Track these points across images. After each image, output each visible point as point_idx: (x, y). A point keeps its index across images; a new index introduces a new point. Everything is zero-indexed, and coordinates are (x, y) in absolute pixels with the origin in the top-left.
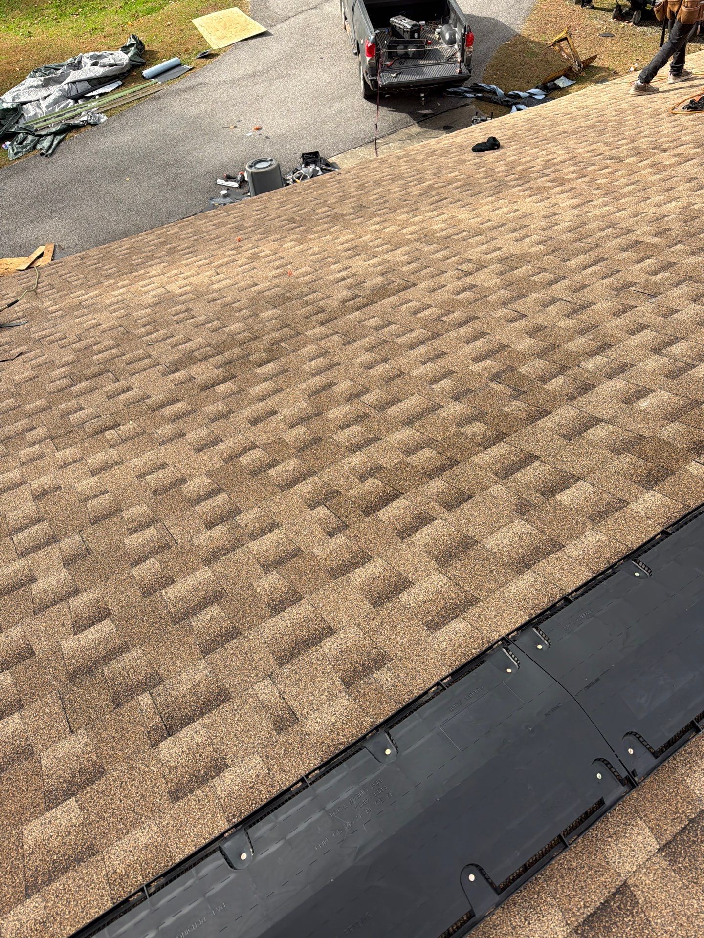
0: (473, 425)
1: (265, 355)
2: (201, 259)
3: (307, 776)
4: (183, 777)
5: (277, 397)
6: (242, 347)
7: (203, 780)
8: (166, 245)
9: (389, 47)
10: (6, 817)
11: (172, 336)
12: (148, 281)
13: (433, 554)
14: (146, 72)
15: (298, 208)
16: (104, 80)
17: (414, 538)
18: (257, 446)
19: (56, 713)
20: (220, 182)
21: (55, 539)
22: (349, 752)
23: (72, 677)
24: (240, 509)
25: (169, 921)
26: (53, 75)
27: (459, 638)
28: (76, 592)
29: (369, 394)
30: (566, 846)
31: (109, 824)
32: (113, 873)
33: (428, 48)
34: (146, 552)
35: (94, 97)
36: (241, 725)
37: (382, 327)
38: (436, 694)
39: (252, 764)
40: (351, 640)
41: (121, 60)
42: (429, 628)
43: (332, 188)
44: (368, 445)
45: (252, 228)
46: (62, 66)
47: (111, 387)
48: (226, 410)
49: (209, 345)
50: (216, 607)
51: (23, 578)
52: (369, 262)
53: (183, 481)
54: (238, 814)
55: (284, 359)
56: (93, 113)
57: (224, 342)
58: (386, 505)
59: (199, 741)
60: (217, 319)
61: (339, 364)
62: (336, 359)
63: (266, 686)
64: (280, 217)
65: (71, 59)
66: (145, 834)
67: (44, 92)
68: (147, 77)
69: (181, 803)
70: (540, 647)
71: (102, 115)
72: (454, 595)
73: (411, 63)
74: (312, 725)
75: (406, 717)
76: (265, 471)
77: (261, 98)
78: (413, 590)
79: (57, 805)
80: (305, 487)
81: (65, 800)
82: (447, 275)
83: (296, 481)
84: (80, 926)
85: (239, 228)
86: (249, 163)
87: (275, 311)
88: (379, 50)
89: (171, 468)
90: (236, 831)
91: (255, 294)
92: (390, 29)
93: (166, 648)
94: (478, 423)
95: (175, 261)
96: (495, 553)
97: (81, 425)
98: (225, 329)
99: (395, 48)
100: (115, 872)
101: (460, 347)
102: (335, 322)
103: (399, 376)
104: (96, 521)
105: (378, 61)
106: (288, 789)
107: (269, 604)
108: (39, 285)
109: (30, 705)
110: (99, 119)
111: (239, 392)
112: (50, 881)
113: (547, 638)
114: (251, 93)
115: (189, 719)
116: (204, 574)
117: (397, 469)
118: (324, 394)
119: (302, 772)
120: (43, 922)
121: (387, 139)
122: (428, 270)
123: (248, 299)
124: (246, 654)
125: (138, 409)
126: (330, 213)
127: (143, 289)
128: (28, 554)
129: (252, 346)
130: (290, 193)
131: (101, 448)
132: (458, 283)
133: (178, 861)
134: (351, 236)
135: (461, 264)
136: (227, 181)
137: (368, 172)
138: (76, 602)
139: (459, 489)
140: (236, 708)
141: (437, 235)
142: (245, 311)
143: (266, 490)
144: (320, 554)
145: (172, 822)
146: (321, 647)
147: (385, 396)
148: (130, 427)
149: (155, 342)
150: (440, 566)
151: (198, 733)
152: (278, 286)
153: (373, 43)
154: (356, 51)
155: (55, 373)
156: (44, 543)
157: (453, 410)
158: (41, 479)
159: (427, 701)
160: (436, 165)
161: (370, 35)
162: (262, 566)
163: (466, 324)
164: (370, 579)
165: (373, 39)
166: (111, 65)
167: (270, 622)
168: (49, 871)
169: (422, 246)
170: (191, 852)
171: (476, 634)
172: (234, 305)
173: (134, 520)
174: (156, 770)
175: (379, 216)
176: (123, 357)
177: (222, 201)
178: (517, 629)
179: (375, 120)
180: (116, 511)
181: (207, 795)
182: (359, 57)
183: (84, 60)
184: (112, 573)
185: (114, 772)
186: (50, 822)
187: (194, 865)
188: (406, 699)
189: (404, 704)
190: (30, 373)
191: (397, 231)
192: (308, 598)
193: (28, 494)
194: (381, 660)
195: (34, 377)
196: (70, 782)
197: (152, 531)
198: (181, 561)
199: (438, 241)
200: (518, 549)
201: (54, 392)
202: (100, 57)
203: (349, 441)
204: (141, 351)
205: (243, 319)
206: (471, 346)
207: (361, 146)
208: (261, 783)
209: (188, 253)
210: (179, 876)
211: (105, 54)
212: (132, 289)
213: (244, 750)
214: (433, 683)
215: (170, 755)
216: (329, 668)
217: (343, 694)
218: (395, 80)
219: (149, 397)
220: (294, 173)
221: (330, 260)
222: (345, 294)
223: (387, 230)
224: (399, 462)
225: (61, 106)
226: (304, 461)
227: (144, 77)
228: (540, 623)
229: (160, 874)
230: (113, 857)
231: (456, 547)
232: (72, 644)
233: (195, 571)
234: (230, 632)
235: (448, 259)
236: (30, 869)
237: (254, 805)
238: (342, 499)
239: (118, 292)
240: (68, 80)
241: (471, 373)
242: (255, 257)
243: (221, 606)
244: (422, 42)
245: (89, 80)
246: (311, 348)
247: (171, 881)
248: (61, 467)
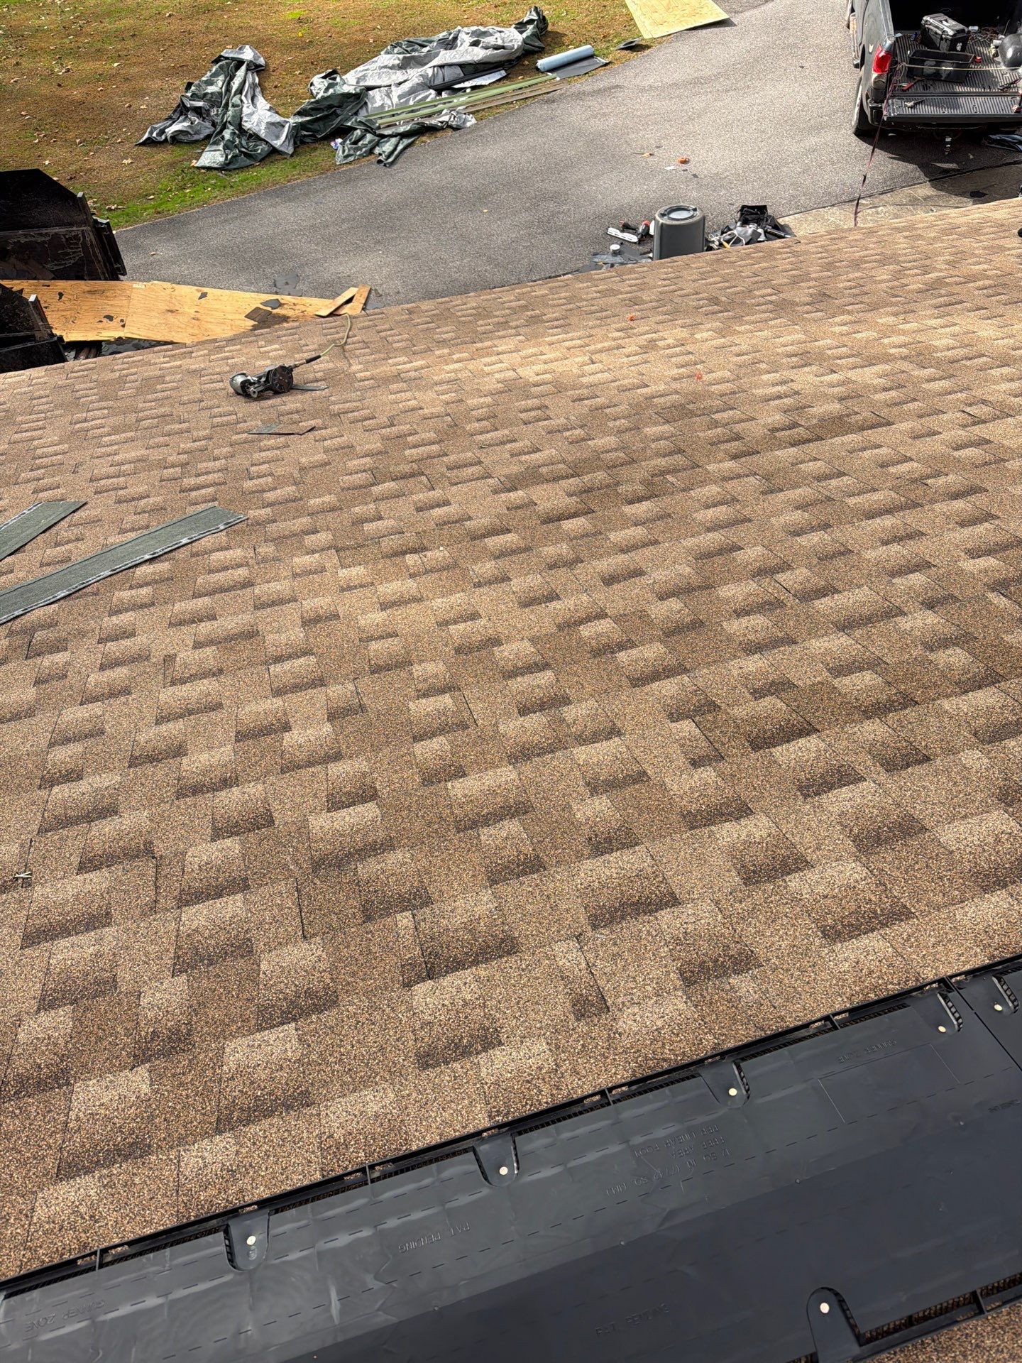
0: (950, 652)
1: (640, 489)
2: (573, 337)
3: (610, 1090)
4: (438, 1039)
5: (648, 551)
6: (609, 471)
7: (464, 1052)
8: (528, 310)
9: (912, 61)
10: (207, 1023)
11: (515, 441)
12: (494, 358)
13: (851, 830)
14: (542, 63)
15: (727, 284)
16: (482, 66)
17: (825, 799)
18: (606, 616)
19: (289, 908)
20: (613, 231)
21: (319, 682)
22: (676, 1075)
23: (317, 865)
24: (568, 699)
25: (392, 1223)
26: (417, 54)
27: (870, 962)
28: (338, 757)
29: (789, 572)
30: (981, 1312)
31: (333, 1071)
32: (328, 1137)
33: (974, 68)
34: (436, 726)
35: (464, 89)
36: (528, 992)
37: (828, 477)
38: (821, 1031)
39: (535, 1050)
40: (703, 921)
41: (511, 41)
42: (825, 935)
43: (783, 262)
44: (774, 647)
45: (653, 304)
46: (431, 42)
47: (422, 496)
48: (572, 556)
49: (564, 462)
50: (517, 823)
51: (274, 722)
52: (822, 378)
53: (497, 642)
54: (505, 1112)
55: (667, 499)
56: (458, 113)
57: (584, 461)
58: (788, 742)
59: (468, 997)
60: (581, 427)
61: (750, 520)
62: (747, 512)
63: (569, 950)
64: (697, 293)
65: (445, 33)
66: (377, 1099)
67: (399, 76)
68: (542, 70)
69: (431, 1073)
70: (998, 1008)
71: (469, 117)
72: (873, 899)
73: (941, 88)
74: (628, 1021)
75: (769, 1051)
76: (612, 653)
77: (699, 117)
78: (811, 876)
79: (272, 1027)
80: (668, 688)
81: (283, 1024)
82: (945, 417)
83: (655, 676)
84: (277, 1191)
85: (635, 302)
86: (662, 210)
87: (666, 427)
88: (896, 63)
89: (483, 622)
90: (499, 1134)
91: (642, 399)
92: (919, 32)
93: (443, 860)
94: (958, 650)
95: (535, 336)
96: (952, 852)
97: (377, 539)
98: (589, 442)
99: (922, 62)
100: (331, 1136)
101: (948, 530)
102: (755, 458)
103: (842, 554)
104: (377, 670)
105: (889, 80)
106: (581, 1100)
107: (590, 839)
108: (349, 340)
109: (258, 889)
110: (464, 122)
111: (594, 535)
112: (248, 1122)
113: (1013, 998)
114: (685, 108)
115: (458, 963)
116: (507, 775)
117: (814, 692)
118: (719, 560)
119: (603, 1082)
120: (232, 1170)
121: (876, 201)
122: (915, 405)
123: (630, 405)
124: (548, 897)
125: (454, 532)
126: (774, 298)
127: (485, 368)
128: (286, 693)
129: (624, 472)
130: (718, 260)
131: (398, 576)
132: (960, 432)
133: (414, 1148)
134: (801, 337)
135: (970, 405)
136: (622, 231)
137: (842, 245)
138: (335, 769)
139: (911, 743)
140: (524, 967)
141: (938, 355)
142: (623, 421)
143: (610, 680)
144: (675, 787)
145: (414, 1095)
146: (657, 919)
147: (814, 580)
148: (438, 555)
149: (490, 445)
150: (860, 851)
151: (467, 985)
152: (677, 392)
153: (888, 52)
154: (858, 61)
155: (353, 464)
156: (307, 683)
157: (921, 621)
158: (316, 600)
159: (805, 1038)
160: (954, 249)
161: (887, 38)
162: (588, 784)
163: (963, 496)
164: (745, 842)
165: (891, 46)
166: (496, 48)
167: (588, 864)
168: (249, 1108)
169: (910, 367)
170: (434, 1143)
171: (898, 962)
172: (608, 411)
173: (425, 680)
174: (404, 1019)
175: (849, 313)
176: (445, 459)
177: (610, 259)
178: (967, 973)
179: (864, 169)
180: (403, 663)
181: (466, 1073)
182: (862, 72)
183: (462, 36)
184: (388, 743)
185: (352, 1005)
186: (260, 1045)
187: (437, 1160)
188: (773, 1027)
189: (769, 1032)
190: (321, 457)
191: (875, 340)
192: (647, 844)
193: (297, 617)
194: (744, 962)
195: (326, 464)
196: (292, 1002)
197: (446, 700)
198: (479, 749)
199: (938, 364)
200: (990, 855)
201: (349, 489)
202: (485, 34)
203: (745, 635)
204: (469, 454)
205: (618, 432)
206: (967, 531)
207: (833, 205)
208: (543, 1079)
209: (556, 327)
210: (413, 1168)
211: (491, 31)
212: (472, 365)
213: (527, 1027)
214: (818, 1015)
215: (427, 1005)
216: (664, 951)
217: (680, 993)
218: (910, 112)
219: (470, 518)
220: (723, 233)
221: (763, 366)
222: (778, 419)
223: (859, 336)
224: (819, 683)
225: (418, 98)
226: (672, 651)
227: (537, 69)
228: (1005, 972)
229: (388, 1158)
230: (331, 1115)
231: (889, 828)
232: (322, 823)
233: (494, 768)
234: (531, 861)
235: (950, 393)
236: (225, 1098)
237: (528, 1107)
238: (721, 717)
239: (451, 367)
240: (436, 62)
241: (961, 572)
242: (651, 346)
243: (522, 823)
244: (967, 58)
245: (462, 66)
246: (712, 490)
247: (402, 1171)
248: (343, 590)
